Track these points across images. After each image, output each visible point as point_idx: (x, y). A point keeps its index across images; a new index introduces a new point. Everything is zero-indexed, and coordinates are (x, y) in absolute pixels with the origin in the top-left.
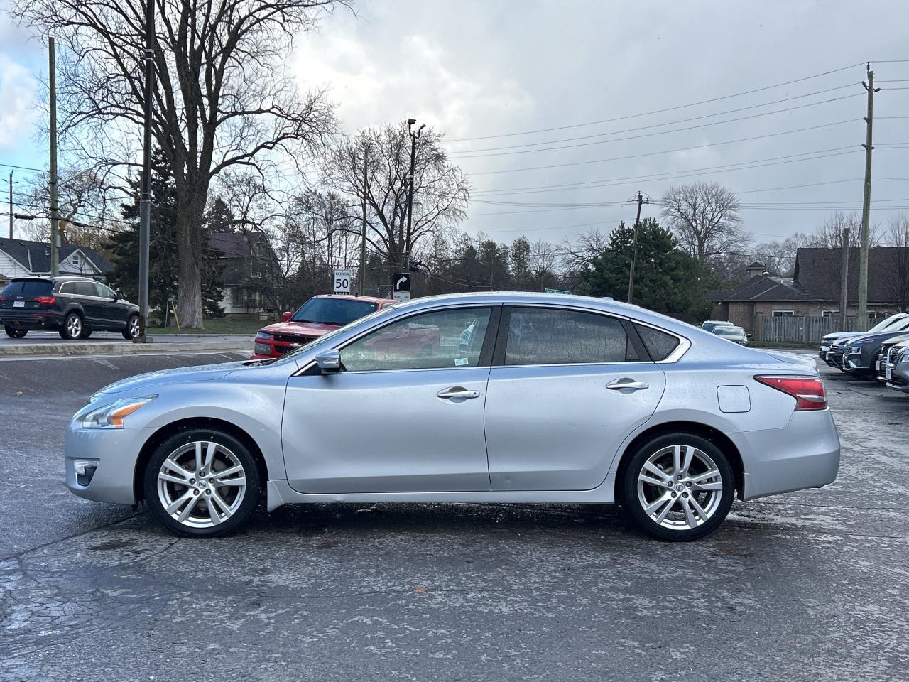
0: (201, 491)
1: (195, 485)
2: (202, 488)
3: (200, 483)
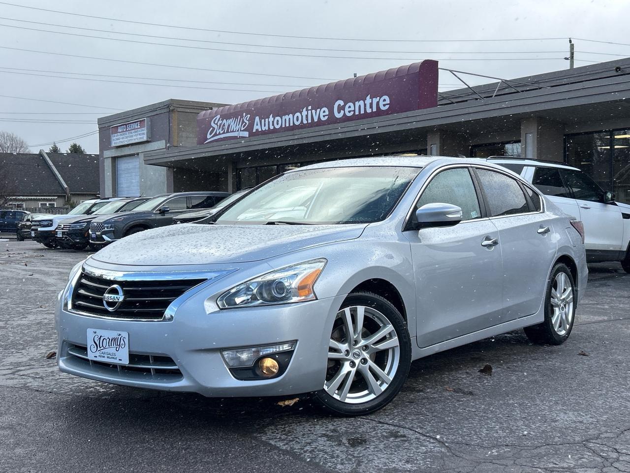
0: (357, 362)
1: (350, 357)
2: (357, 358)
3: (354, 354)
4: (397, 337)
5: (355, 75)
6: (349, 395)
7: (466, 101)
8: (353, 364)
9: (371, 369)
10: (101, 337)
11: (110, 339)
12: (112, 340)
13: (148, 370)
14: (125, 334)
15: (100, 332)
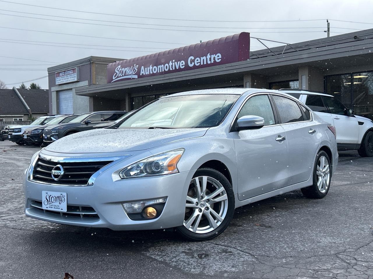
4: (226, 194)
5: (201, 41)
6: (198, 229)
7: (267, 56)
8: (200, 210)
9: (211, 213)
10: (50, 196)
11: (56, 197)
12: (57, 198)
13: (79, 215)
14: (65, 194)
15: (50, 193)
